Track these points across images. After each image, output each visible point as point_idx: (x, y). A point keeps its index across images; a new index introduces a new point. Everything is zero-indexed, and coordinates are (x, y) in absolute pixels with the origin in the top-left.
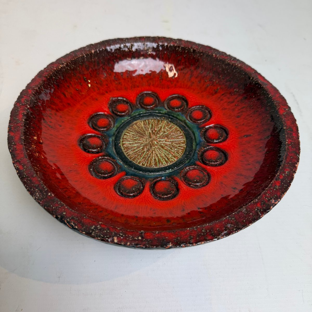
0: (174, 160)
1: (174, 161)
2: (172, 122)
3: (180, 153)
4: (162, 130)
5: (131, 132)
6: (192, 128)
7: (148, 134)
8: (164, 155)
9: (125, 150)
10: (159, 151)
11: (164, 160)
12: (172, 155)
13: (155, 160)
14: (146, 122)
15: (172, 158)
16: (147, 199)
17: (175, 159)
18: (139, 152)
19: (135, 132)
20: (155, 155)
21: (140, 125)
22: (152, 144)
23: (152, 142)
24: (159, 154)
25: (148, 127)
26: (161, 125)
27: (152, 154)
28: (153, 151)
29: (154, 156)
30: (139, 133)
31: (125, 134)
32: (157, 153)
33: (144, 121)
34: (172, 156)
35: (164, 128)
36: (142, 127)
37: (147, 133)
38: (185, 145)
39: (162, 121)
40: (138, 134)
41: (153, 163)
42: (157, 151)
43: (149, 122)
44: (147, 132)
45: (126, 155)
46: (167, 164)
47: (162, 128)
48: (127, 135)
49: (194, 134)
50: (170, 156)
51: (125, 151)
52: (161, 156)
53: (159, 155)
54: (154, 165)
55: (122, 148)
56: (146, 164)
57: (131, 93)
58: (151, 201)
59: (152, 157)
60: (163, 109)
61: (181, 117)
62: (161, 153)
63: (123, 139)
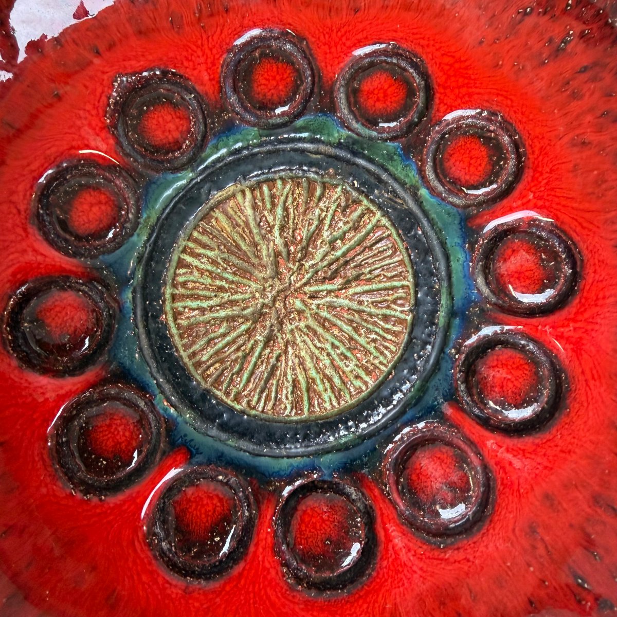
0: (366, 383)
1: (364, 388)
2: (363, 192)
3: (386, 352)
4: (326, 234)
5: (205, 246)
6: (440, 224)
7: (269, 255)
8: (327, 362)
9: (185, 341)
10: (310, 343)
11: (327, 385)
12: (358, 363)
13: (295, 384)
14: (262, 193)
15: (357, 377)
16: (263, 592)
17: (367, 379)
18: (234, 347)
19: (218, 247)
20: (296, 361)
21: (239, 214)
22: (283, 311)
23: (285, 304)
24: (312, 358)
25: (270, 219)
26: (322, 210)
27: (283, 358)
28: (288, 342)
29: (290, 363)
30: (233, 253)
31: (181, 264)
32: (303, 353)
33: (252, 190)
34: (357, 365)
35: (330, 225)
36: (247, 224)
37: (264, 253)
38: (411, 311)
39: (324, 186)
40: (234, 259)
41: (287, 398)
42: (304, 341)
43: (273, 197)
44: (264, 247)
45: (189, 363)
46: (339, 404)
47: (326, 227)
48: (188, 266)
49: (447, 258)
50: (352, 366)
51: (183, 345)
52: (316, 368)
53: (309, 364)
54: (292, 409)
55: (174, 331)
56: (262, 404)
57: (199, 42)
58: (277, 601)
59: (285, 374)
60: (330, 121)
61: (400, 167)
62: (317, 352)
63: (174, 286)
